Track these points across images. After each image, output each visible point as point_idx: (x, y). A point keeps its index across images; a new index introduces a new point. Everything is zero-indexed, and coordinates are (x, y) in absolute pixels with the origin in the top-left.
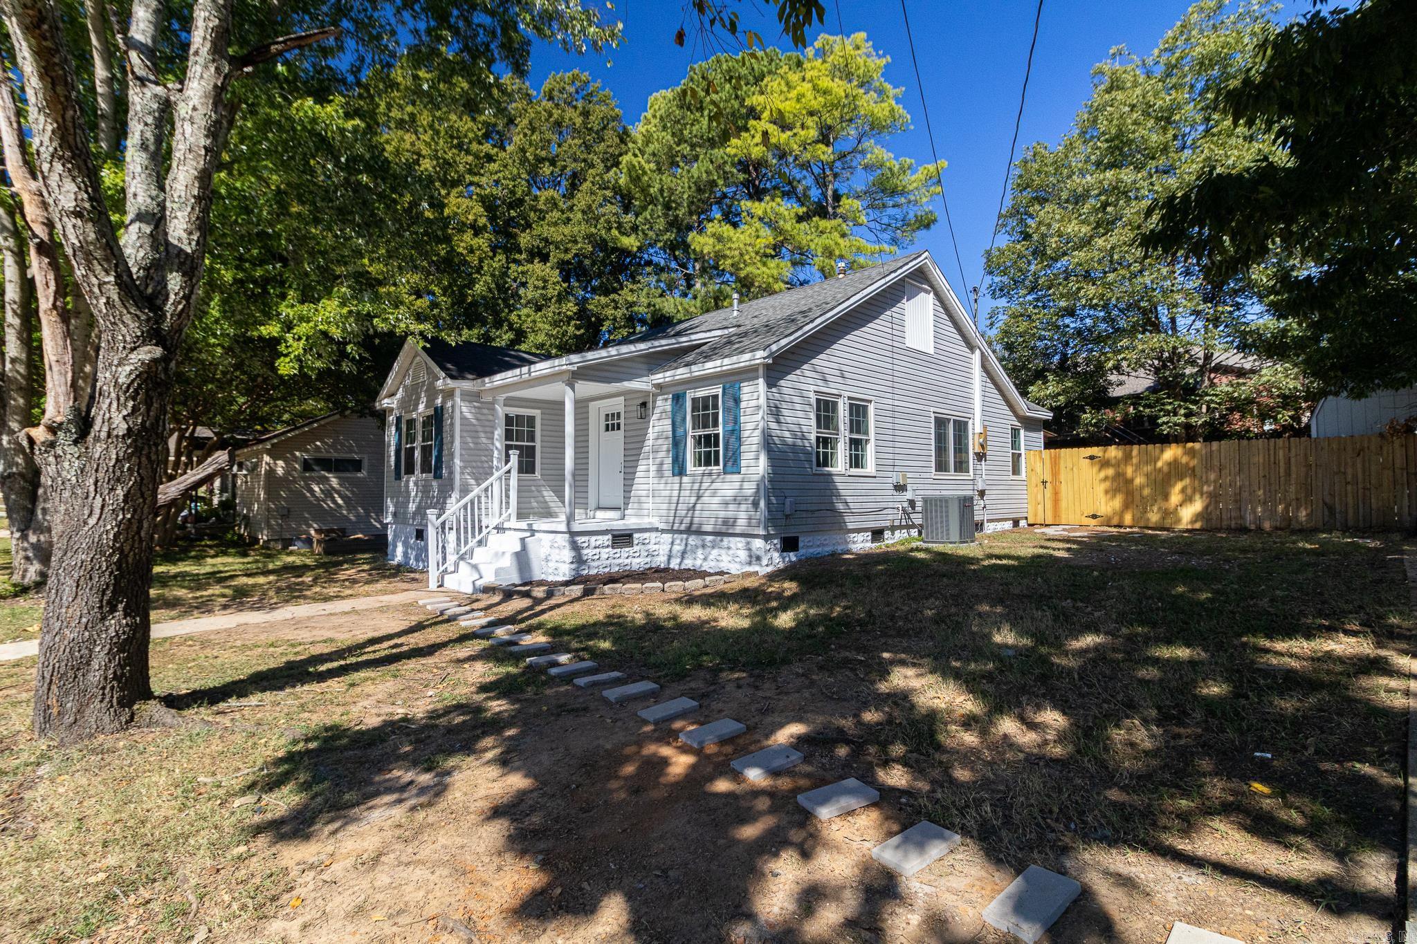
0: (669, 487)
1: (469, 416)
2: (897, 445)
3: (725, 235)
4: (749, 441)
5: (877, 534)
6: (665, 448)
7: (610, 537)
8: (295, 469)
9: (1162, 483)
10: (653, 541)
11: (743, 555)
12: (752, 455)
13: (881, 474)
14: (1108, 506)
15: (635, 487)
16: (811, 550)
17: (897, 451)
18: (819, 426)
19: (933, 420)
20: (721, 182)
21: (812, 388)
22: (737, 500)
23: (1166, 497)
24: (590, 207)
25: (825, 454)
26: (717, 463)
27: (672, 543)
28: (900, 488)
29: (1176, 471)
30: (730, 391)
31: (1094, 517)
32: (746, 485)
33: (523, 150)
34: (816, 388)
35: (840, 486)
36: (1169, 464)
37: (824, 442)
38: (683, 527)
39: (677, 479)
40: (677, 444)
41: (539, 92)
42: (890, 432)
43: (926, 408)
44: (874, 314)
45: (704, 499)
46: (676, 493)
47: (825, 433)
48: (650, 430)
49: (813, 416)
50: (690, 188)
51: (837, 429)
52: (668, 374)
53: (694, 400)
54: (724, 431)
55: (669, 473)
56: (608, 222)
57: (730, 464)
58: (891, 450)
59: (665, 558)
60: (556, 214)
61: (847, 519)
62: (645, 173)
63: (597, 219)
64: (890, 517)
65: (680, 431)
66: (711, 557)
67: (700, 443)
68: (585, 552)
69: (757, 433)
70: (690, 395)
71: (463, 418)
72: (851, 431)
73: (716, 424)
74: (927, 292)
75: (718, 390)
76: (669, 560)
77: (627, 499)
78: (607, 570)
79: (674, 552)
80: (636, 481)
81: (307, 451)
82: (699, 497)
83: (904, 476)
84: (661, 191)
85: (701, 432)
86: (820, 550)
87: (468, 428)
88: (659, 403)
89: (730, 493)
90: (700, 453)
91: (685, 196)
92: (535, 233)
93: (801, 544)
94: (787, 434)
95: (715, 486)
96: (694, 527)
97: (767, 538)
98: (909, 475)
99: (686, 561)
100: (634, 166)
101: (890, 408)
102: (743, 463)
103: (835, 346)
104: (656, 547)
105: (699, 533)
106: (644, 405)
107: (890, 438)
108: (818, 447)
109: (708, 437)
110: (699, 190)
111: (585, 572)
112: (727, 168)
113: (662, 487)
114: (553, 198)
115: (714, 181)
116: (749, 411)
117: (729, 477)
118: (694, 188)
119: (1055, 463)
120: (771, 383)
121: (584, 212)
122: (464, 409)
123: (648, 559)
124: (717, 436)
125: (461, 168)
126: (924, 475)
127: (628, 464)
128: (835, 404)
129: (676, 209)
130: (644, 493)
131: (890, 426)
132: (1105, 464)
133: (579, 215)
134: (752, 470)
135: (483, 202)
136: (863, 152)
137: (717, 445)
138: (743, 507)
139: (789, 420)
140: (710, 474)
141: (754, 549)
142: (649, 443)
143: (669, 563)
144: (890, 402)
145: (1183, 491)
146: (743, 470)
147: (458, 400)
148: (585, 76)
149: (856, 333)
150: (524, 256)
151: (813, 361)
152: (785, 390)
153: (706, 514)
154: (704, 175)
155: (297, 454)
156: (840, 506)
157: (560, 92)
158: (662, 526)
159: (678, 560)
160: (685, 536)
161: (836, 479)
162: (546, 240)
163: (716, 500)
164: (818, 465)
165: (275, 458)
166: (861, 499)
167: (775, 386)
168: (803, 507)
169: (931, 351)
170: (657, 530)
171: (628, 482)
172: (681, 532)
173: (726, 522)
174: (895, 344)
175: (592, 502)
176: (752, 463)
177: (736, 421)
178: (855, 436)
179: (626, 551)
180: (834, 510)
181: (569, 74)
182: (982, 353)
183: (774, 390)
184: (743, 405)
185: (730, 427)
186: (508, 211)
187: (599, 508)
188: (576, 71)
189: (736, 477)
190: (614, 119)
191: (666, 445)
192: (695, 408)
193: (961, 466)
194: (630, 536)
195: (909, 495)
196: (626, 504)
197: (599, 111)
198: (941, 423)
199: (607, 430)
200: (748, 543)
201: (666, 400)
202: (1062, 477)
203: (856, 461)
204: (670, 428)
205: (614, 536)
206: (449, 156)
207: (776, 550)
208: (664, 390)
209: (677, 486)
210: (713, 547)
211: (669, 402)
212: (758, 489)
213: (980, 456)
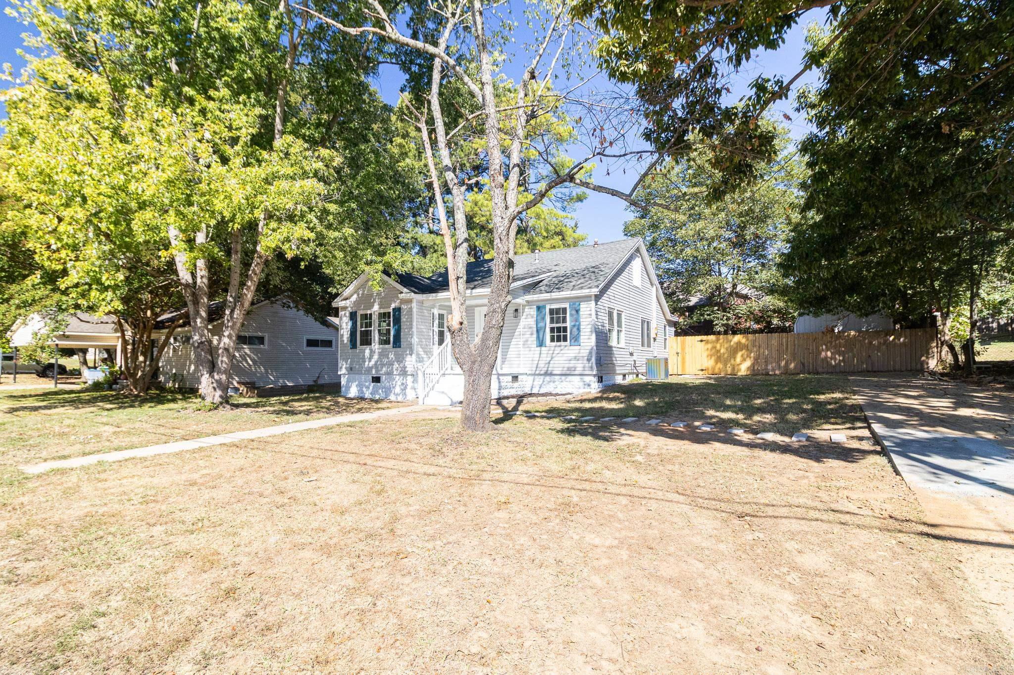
0: (534, 352)
1: (419, 313)
2: (630, 333)
4: (585, 330)
5: (624, 376)
9: (733, 352)
10: (525, 380)
11: (580, 384)
12: (587, 337)
13: (626, 347)
14: (709, 363)
16: (606, 383)
17: (631, 336)
18: (609, 323)
19: (640, 321)
21: (607, 305)
22: (576, 358)
23: (735, 358)
25: (610, 337)
26: (565, 341)
27: (534, 380)
28: (632, 354)
29: (739, 347)
30: (574, 306)
31: (702, 370)
32: (582, 351)
35: (614, 352)
36: (737, 343)
37: (610, 330)
38: (542, 372)
39: (539, 349)
40: (539, 331)
42: (628, 327)
43: (639, 315)
45: (556, 359)
46: (538, 355)
47: (610, 326)
48: (521, 324)
49: (607, 318)
51: (613, 324)
52: (535, 296)
53: (551, 310)
54: (571, 325)
55: (534, 346)
57: (574, 340)
58: (628, 335)
59: (530, 388)
61: (617, 368)
64: (628, 368)
65: (541, 324)
66: (561, 386)
67: (554, 330)
68: (502, 384)
70: (548, 307)
71: (417, 315)
72: (617, 326)
73: (565, 322)
74: (639, 258)
75: (566, 305)
76: (532, 389)
77: (504, 359)
79: (535, 385)
80: (510, 349)
82: (552, 358)
85: (555, 325)
87: (419, 320)
88: (527, 310)
89: (573, 355)
90: (554, 335)
93: (603, 380)
94: (600, 327)
95: (563, 352)
96: (549, 372)
97: (592, 376)
98: (634, 348)
99: (543, 389)
101: (628, 314)
102: (582, 341)
103: (613, 285)
104: (526, 383)
105: (551, 374)
106: (516, 310)
107: (628, 330)
108: (609, 332)
109: (559, 328)
113: (528, 352)
116: (585, 316)
117: (572, 347)
119: (683, 344)
123: (523, 389)
124: (565, 327)
126: (638, 348)
128: (613, 313)
131: (628, 324)
132: (707, 342)
134: (586, 344)
137: (565, 332)
138: (581, 361)
139: (601, 321)
140: (561, 346)
141: (585, 381)
142: (520, 330)
143: (532, 391)
144: (629, 312)
145: (742, 356)
146: (581, 344)
147: (415, 305)
149: (619, 278)
151: (607, 293)
152: (600, 307)
153: (556, 365)
156: (615, 362)
158: (529, 372)
159: (538, 389)
160: (543, 377)
161: (613, 348)
163: (563, 359)
164: (607, 342)
166: (620, 359)
167: (597, 304)
168: (605, 362)
169: (640, 286)
170: (526, 374)
172: (540, 375)
173: (569, 369)
174: (630, 283)
176: (587, 341)
177: (577, 320)
178: (619, 329)
179: (516, 385)
180: (613, 364)
182: (656, 288)
183: (596, 306)
184: (582, 313)
185: (574, 323)
189: (578, 347)
191: (532, 331)
192: (551, 313)
193: (649, 346)
194: (517, 377)
195: (634, 358)
196: (503, 361)
198: (643, 322)
200: (583, 379)
201: (532, 308)
202: (687, 350)
203: (619, 340)
204: (534, 323)
207: (597, 382)
208: (531, 304)
209: (539, 352)
210: (561, 381)
211: (534, 310)
212: (590, 353)
213: (655, 339)
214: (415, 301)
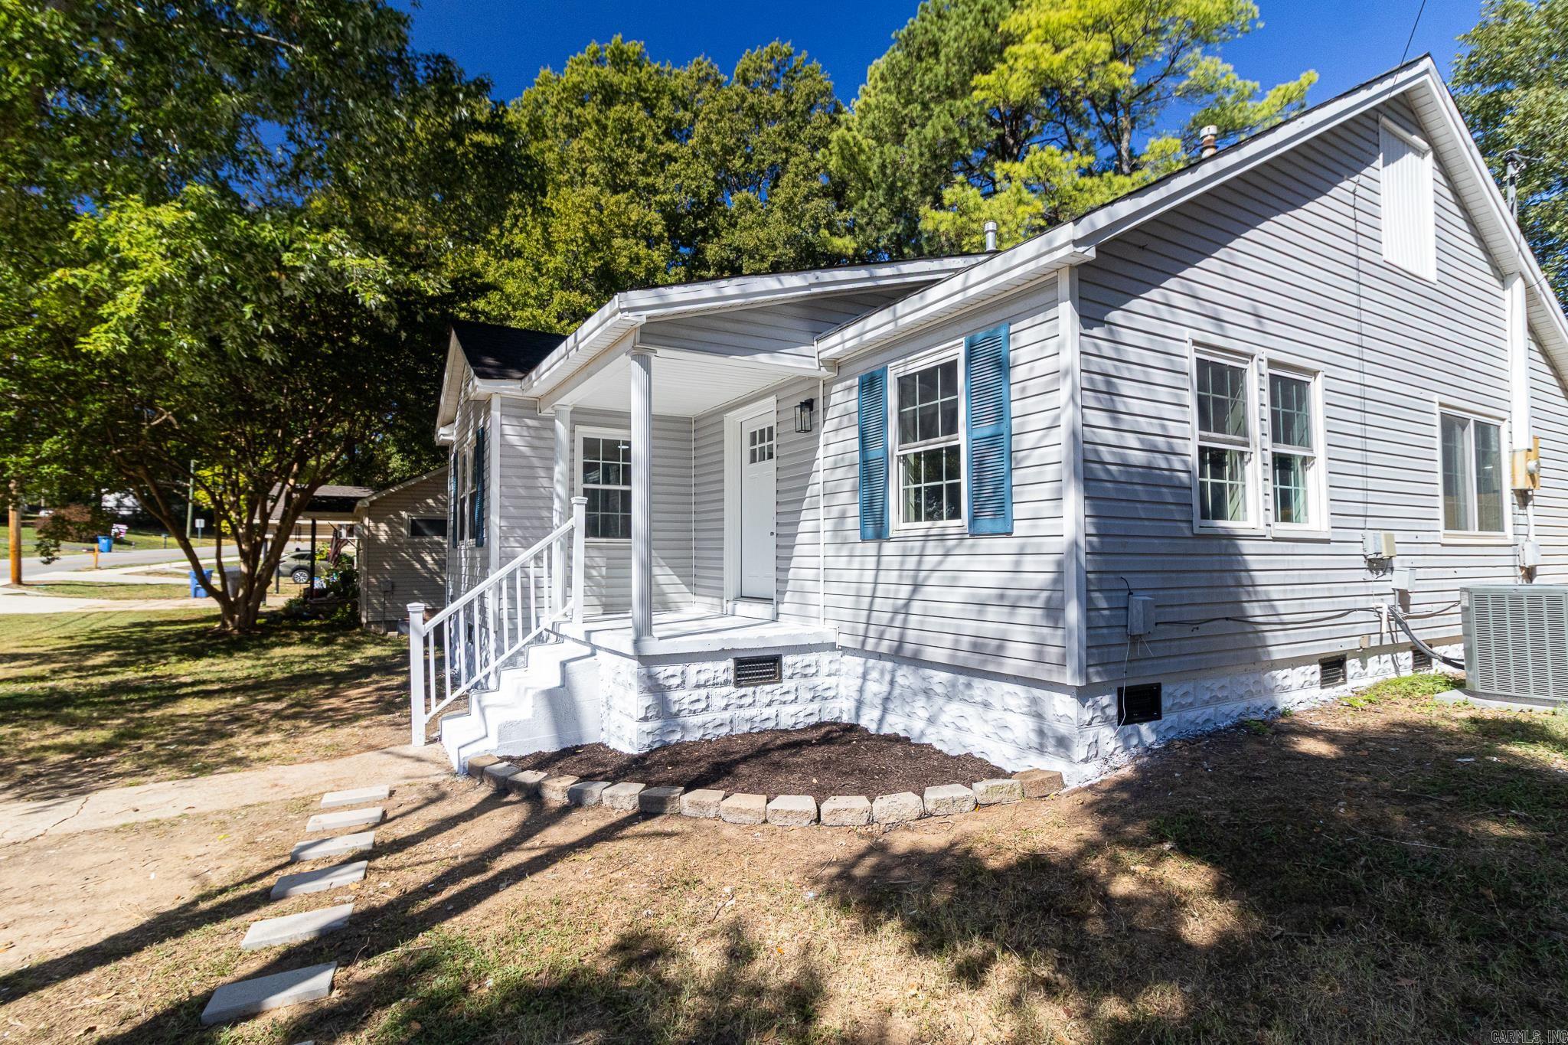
0: (856, 563)
1: (514, 440)
2: (1372, 471)
3: (971, 204)
4: (1035, 457)
5: (1333, 667)
6: (848, 485)
7: (730, 663)
8: (401, 535)
10: (825, 669)
11: (1023, 728)
12: (1046, 491)
13: (1341, 535)
15: (794, 562)
16: (1191, 715)
17: (1372, 484)
18: (1204, 424)
19: (1437, 420)
20: (965, 141)
21: (1188, 334)
22: (1007, 600)
24: (790, 201)
25: (1219, 491)
26: (955, 514)
27: (864, 677)
28: (1379, 565)
30: (985, 349)
32: (1029, 562)
33: (708, 141)
34: (1199, 336)
35: (1253, 562)
37: (1214, 460)
38: (884, 647)
39: (871, 547)
40: (870, 473)
41: (731, 76)
42: (1357, 443)
43: (1425, 394)
44: (1319, 184)
45: (927, 592)
46: (869, 576)
47: (1217, 441)
48: (820, 453)
49: (1191, 399)
50: (921, 155)
51: (1242, 429)
52: (851, 331)
53: (904, 383)
54: (973, 441)
55: (856, 536)
56: (815, 218)
57: (988, 512)
58: (1358, 482)
59: (852, 704)
60: (750, 217)
61: (1271, 638)
62: (861, 151)
63: (800, 218)
64: (1360, 629)
65: (875, 452)
66: (944, 718)
67: (916, 470)
68: (674, 696)
69: (1061, 435)
70: (894, 373)
71: (505, 445)
72: (1276, 439)
73: (951, 428)
74: (1420, 153)
75: (957, 351)
76: (858, 709)
77: (782, 582)
78: (724, 731)
79: (868, 696)
80: (797, 550)
81: (414, 510)
82: (916, 586)
83: (1390, 541)
84: (883, 167)
85: (921, 446)
86: (1210, 711)
87: (515, 461)
88: (835, 398)
89: (991, 580)
90: (918, 491)
91: (915, 168)
92: (724, 241)
93: (1166, 703)
94: (1131, 440)
95: (951, 563)
96: (909, 649)
97: (1083, 694)
98: (1399, 536)
99: (890, 718)
100: (847, 143)
101: (1356, 390)
102: (1018, 511)
103: (1237, 243)
104: (831, 681)
105: (917, 661)
106: (809, 405)
107: (1357, 456)
108: (1202, 474)
109: (933, 457)
110: (935, 157)
111: (675, 737)
112: (974, 122)
113: (842, 562)
114: (748, 201)
115: (955, 140)
116: (1033, 387)
117: (985, 544)
118: (927, 155)
120: (1091, 316)
121: (783, 209)
122: (508, 430)
123: (814, 707)
124: (954, 451)
125: (634, 169)
126: (1424, 537)
127: (783, 519)
128: (1238, 374)
129: (904, 188)
130: (811, 574)
131: (1356, 429)
133: (779, 214)
134: (1045, 526)
135: (662, 211)
136: (1182, 74)
137: (954, 473)
138: (1023, 615)
139: (1136, 406)
140: (942, 537)
141: (1049, 715)
142: (819, 477)
143: (858, 715)
144: (1356, 377)
146: (1019, 528)
147: (496, 413)
148: (787, 47)
149: (1281, 218)
150: (712, 273)
151: (1188, 273)
152: (1127, 336)
153: (932, 623)
154: (942, 134)
155: (404, 514)
156: (1254, 610)
157: (756, 71)
158: (844, 641)
159: (876, 714)
160: (889, 665)
161: (1246, 546)
162: (738, 250)
163: (959, 594)
164: (1204, 515)
165: (377, 521)
166: (1300, 591)
167: (1101, 322)
168: (1172, 615)
169: (1432, 275)
170: (832, 647)
171: (784, 553)
172: (880, 656)
173: (977, 647)
174: (1362, 253)
175: (730, 588)
176: (1047, 508)
177: (1001, 413)
178: (1284, 449)
179: (764, 693)
180: (1243, 619)
181: (767, 49)
182: (1529, 288)
183: (1097, 331)
184: (1017, 374)
185: (986, 429)
186: (695, 221)
187: (742, 597)
188: (775, 44)
189: (1001, 544)
190: (823, 94)
191: (850, 478)
192: (904, 398)
193: (1491, 520)
194: (775, 660)
195: (1399, 579)
196: (781, 593)
197: (802, 89)
198: (1451, 426)
199: (753, 460)
200: (1034, 701)
201: (850, 388)
203: (1285, 505)
204: (855, 444)
205: (739, 662)
206: (618, 154)
207: (1106, 720)
208: (844, 372)
209: (871, 562)
210: (949, 698)
211: (855, 394)
212: (1060, 571)
213: (1524, 497)
214: (496, 403)
